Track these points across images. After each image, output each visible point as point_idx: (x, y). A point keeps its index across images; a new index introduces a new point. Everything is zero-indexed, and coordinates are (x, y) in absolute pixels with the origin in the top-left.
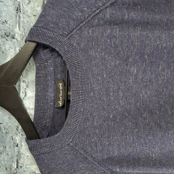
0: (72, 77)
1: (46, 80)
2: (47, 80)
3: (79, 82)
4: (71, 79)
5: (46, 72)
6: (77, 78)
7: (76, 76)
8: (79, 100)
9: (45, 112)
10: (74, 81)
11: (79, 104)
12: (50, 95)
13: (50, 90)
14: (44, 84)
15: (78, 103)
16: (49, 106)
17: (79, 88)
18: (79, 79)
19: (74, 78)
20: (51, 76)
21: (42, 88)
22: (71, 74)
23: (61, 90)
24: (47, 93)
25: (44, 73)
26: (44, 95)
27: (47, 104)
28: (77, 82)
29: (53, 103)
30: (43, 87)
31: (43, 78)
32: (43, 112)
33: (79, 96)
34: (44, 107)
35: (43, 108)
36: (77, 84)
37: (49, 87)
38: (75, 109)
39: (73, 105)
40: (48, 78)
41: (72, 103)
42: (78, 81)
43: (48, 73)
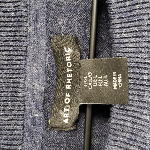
0: (119, 26)
1: (18, 34)
2: (22, 33)
3: (143, 45)
4: (118, 31)
5: (17, 9)
6: (137, 29)
7: (133, 24)
8: (142, 105)
9: (16, 142)
10: (127, 40)
11: (139, 118)
12: (31, 87)
13: (31, 71)
14: (11, 48)
15: (136, 115)
16: (28, 122)
17: (141, 65)
18: (144, 34)
19: (128, 30)
20: (36, 21)
21: (5, 62)
22: (118, 16)
23: (68, 70)
24: (21, 80)
25: (13, 9)
26: (12, 85)
27: (21, 118)
28: (135, 45)
29: (41, 114)
30: (7, 58)
31: (8, 29)
32: (6, 142)
33: (142, 93)
34: (10, 127)
35: (9, 130)
36: (135, 50)
37: (29, 60)
38: (127, 135)
39: (122, 122)
40: (24, 29)
41: (119, 117)
42: (138, 39)
43: (25, 9)
